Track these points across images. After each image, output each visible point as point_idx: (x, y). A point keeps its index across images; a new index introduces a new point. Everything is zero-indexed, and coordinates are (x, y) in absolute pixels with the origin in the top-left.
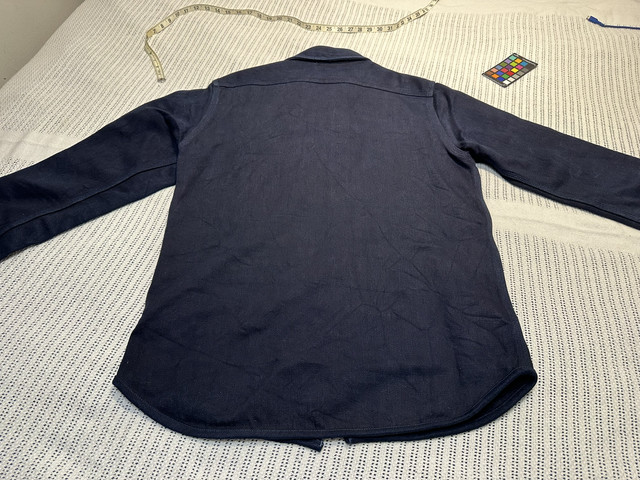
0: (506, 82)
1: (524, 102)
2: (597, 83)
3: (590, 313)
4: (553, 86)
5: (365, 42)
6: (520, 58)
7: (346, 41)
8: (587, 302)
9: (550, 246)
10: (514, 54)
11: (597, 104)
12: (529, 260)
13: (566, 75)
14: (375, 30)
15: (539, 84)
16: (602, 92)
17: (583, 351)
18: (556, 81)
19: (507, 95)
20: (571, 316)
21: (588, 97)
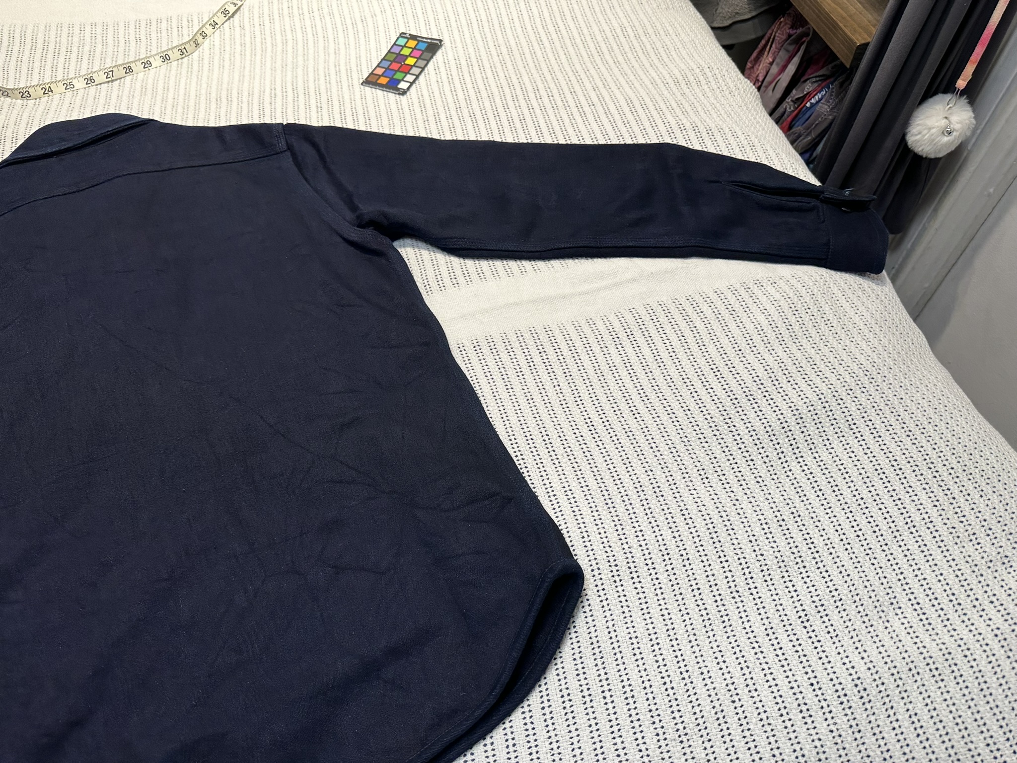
0: (403, 85)
1: (441, 109)
2: (540, 41)
3: (632, 422)
4: (476, 68)
5: (144, 89)
6: (413, 37)
7: (108, 97)
8: (623, 406)
9: (544, 337)
10: (402, 35)
11: (549, 78)
12: (520, 373)
13: (491, 44)
14: (156, 62)
15: (454, 72)
16: (551, 55)
17: (639, 488)
18: (479, 59)
19: (411, 106)
20: (606, 439)
21: (534, 71)
